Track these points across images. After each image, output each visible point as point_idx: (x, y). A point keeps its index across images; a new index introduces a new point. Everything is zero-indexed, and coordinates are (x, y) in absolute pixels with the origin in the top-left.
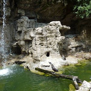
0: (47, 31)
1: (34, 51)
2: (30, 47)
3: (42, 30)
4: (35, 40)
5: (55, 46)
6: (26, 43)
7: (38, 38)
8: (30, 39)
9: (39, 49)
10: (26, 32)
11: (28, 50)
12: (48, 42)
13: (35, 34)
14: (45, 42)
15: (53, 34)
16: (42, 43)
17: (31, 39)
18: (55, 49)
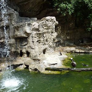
0: (44, 27)
1: (32, 50)
2: (25, 46)
3: (39, 26)
4: (32, 37)
5: (51, 42)
6: (16, 41)
7: (35, 34)
8: (25, 36)
9: (37, 47)
10: (18, 28)
11: (20, 49)
12: (45, 38)
13: (32, 29)
14: (42, 39)
15: (50, 30)
16: (39, 40)
17: (27, 36)
18: (51, 46)
